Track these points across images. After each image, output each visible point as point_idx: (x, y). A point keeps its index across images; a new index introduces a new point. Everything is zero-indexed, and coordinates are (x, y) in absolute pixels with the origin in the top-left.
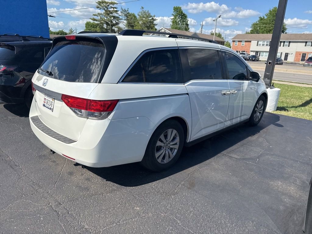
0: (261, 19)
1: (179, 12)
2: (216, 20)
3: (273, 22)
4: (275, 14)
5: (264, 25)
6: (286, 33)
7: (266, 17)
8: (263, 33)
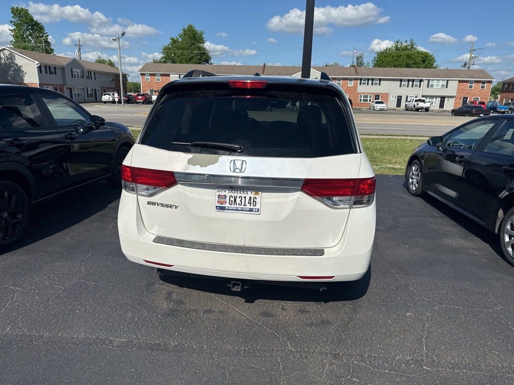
0: (174, 41)
1: (24, 19)
2: (119, 40)
3: (191, 46)
4: (192, 36)
5: (181, 51)
6: (211, 64)
7: (180, 40)
8: (181, 62)
